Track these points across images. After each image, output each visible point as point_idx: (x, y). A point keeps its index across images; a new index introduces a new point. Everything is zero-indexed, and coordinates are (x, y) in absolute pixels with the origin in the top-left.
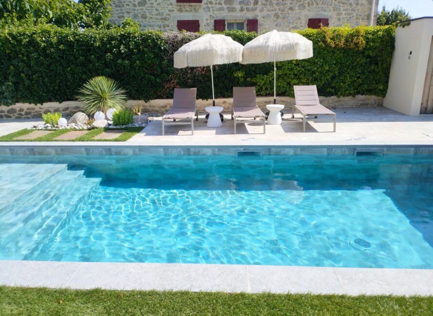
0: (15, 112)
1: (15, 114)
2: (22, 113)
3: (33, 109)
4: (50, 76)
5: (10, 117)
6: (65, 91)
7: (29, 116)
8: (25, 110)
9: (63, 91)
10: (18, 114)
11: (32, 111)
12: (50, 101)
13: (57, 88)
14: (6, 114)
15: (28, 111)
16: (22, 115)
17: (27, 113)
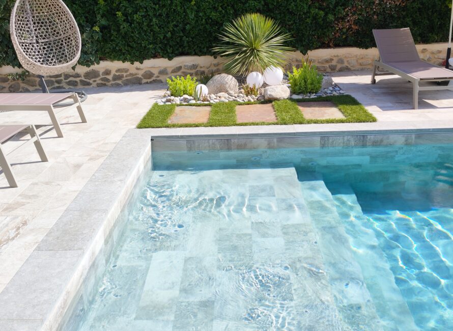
0: (99, 75)
1: (97, 79)
2: (108, 77)
3: (126, 70)
4: (160, 15)
5: (89, 84)
6: (181, 40)
7: (119, 82)
8: (113, 72)
9: (178, 40)
10: (102, 79)
11: (125, 74)
12: (155, 56)
13: (169, 35)
14: (83, 79)
15: (117, 74)
16: (108, 80)
17: (116, 78)
